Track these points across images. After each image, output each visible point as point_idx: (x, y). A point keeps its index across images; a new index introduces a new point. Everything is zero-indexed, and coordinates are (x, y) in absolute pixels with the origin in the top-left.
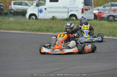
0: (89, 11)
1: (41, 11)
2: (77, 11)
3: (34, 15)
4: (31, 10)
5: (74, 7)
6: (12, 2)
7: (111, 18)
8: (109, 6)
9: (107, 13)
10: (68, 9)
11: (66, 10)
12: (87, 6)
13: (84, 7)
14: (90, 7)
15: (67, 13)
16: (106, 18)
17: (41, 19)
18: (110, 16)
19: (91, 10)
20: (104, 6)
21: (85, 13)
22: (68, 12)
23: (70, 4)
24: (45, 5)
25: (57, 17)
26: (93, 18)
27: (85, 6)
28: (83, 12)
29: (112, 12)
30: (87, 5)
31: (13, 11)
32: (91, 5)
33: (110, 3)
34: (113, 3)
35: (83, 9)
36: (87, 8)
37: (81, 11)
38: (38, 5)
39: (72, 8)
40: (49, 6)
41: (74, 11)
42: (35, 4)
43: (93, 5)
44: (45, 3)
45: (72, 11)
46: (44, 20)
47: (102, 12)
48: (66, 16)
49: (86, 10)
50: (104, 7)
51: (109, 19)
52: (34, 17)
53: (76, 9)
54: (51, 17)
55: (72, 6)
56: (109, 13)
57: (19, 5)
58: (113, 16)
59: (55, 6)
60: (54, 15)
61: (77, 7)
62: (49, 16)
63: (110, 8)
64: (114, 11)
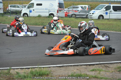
1: (30, 11)
3: (26, 14)
4: (25, 10)
5: (52, 9)
6: (9, 6)
7: (74, 16)
8: (71, 8)
9: (71, 13)
10: (49, 10)
15: (48, 13)
16: (71, 16)
17: (31, 17)
18: (73, 14)
19: (63, 11)
20: (68, 8)
22: (49, 12)
24: (33, 8)
25: (41, 15)
26: (64, 16)
27: (59, 8)
28: (58, 12)
29: (74, 12)
30: (61, 8)
31: (9, 11)
32: (63, 8)
33: (72, 6)
34: (74, 6)
35: (58, 10)
37: (57, 11)
38: (29, 8)
39: (51, 9)
40: (36, 8)
42: (27, 7)
44: (33, 6)
45: (51, 11)
46: (33, 17)
47: (68, 12)
48: (47, 15)
49: (60, 11)
52: (26, 15)
53: (53, 10)
54: (38, 15)
55: (51, 8)
57: (13, 7)
58: (75, 14)
59: (40, 8)
60: (40, 14)
61: (54, 9)
62: (36, 14)
63: (72, 9)
64: (76, 11)
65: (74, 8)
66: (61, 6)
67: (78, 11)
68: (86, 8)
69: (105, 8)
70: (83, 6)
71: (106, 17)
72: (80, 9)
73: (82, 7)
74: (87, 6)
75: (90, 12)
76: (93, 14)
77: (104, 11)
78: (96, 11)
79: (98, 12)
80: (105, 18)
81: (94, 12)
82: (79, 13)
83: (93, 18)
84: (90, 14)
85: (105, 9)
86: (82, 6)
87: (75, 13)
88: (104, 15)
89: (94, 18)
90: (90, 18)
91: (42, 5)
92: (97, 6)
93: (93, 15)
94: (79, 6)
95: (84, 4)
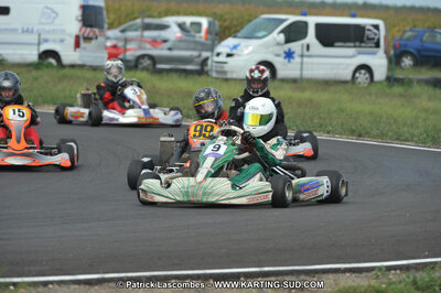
0: (94, 42)
2: (62, 41)
5: (54, 31)
7: (147, 62)
8: (136, 30)
9: (135, 49)
10: (39, 35)
11: (34, 38)
12: (89, 29)
13: (80, 30)
14: (97, 30)
15: (36, 47)
16: (133, 64)
18: (143, 56)
19: (100, 39)
20: (122, 27)
21: (84, 49)
22: (39, 44)
23: (43, 20)
27: (84, 29)
28: (77, 45)
29: (148, 46)
30: (91, 26)
32: (101, 27)
33: (139, 21)
34: (148, 20)
35: (77, 38)
36: (91, 35)
37: (72, 41)
39: (48, 32)
41: (54, 41)
43: (106, 26)
45: (46, 41)
47: (120, 44)
48: (32, 55)
49: (88, 39)
50: (123, 31)
51: (140, 66)
53: (58, 37)
55: (47, 28)
56: (140, 48)
58: (151, 58)
61: (63, 31)
63: (139, 33)
64: (154, 42)
65: (147, 27)
66: (90, 17)
67: (165, 41)
68: (200, 32)
69: (281, 32)
70: (188, 20)
71: (286, 70)
72: (174, 33)
73: (181, 26)
74: (204, 22)
75: (219, 49)
76: (229, 55)
77: (278, 44)
78: (243, 42)
79: (250, 49)
80: (281, 73)
81: (235, 47)
82: (170, 49)
83: (229, 76)
84: (218, 54)
85: (282, 37)
86: (181, 19)
87: (154, 52)
88: (279, 62)
89: (234, 76)
90: (217, 72)
91: (12, 11)
92: (250, 21)
93: (229, 59)
94: (171, 20)
95: (192, 14)
